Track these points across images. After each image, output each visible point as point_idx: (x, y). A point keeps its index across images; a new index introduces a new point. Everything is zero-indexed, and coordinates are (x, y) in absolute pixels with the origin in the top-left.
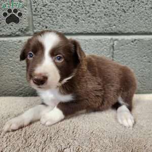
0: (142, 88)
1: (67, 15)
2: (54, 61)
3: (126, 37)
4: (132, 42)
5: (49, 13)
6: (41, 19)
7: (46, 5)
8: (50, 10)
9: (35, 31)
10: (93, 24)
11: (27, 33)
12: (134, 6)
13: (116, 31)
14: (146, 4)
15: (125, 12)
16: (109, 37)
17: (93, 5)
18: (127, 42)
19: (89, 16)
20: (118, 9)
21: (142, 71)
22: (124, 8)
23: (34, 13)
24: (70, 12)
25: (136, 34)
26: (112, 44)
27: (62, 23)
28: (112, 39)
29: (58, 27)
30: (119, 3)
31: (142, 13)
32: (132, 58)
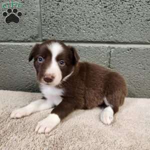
0: (137, 92)
1: (70, 26)
2: (59, 65)
3: (122, 46)
4: (128, 50)
5: (56, 23)
6: (48, 28)
7: (53, 17)
8: (56, 21)
9: (43, 38)
10: (92, 34)
11: (37, 40)
12: (130, 19)
13: (113, 40)
14: (142, 17)
15: (122, 24)
16: (107, 45)
17: (93, 17)
18: (123, 51)
19: (89, 27)
20: (115, 21)
21: (137, 77)
22: (121, 20)
23: (43, 23)
24: (73, 23)
25: (132, 43)
26: (109, 51)
27: (66, 32)
28: (109, 47)
29: (62, 35)
30: (117, 15)
31: (138, 25)
32: (128, 65)
